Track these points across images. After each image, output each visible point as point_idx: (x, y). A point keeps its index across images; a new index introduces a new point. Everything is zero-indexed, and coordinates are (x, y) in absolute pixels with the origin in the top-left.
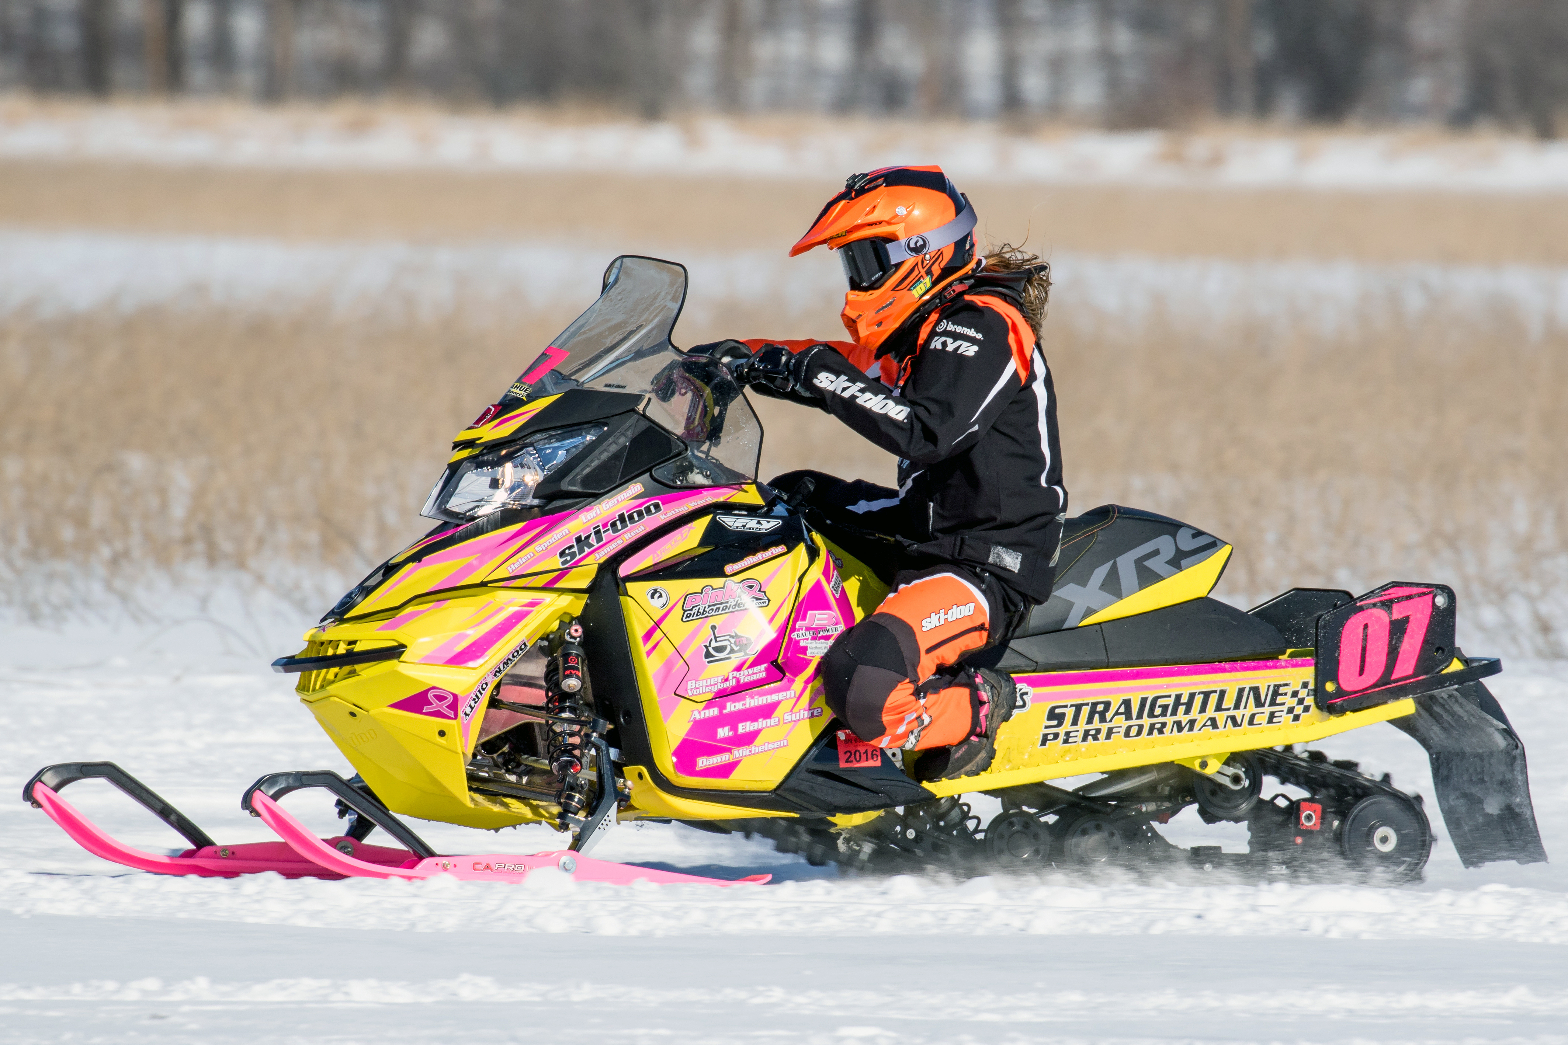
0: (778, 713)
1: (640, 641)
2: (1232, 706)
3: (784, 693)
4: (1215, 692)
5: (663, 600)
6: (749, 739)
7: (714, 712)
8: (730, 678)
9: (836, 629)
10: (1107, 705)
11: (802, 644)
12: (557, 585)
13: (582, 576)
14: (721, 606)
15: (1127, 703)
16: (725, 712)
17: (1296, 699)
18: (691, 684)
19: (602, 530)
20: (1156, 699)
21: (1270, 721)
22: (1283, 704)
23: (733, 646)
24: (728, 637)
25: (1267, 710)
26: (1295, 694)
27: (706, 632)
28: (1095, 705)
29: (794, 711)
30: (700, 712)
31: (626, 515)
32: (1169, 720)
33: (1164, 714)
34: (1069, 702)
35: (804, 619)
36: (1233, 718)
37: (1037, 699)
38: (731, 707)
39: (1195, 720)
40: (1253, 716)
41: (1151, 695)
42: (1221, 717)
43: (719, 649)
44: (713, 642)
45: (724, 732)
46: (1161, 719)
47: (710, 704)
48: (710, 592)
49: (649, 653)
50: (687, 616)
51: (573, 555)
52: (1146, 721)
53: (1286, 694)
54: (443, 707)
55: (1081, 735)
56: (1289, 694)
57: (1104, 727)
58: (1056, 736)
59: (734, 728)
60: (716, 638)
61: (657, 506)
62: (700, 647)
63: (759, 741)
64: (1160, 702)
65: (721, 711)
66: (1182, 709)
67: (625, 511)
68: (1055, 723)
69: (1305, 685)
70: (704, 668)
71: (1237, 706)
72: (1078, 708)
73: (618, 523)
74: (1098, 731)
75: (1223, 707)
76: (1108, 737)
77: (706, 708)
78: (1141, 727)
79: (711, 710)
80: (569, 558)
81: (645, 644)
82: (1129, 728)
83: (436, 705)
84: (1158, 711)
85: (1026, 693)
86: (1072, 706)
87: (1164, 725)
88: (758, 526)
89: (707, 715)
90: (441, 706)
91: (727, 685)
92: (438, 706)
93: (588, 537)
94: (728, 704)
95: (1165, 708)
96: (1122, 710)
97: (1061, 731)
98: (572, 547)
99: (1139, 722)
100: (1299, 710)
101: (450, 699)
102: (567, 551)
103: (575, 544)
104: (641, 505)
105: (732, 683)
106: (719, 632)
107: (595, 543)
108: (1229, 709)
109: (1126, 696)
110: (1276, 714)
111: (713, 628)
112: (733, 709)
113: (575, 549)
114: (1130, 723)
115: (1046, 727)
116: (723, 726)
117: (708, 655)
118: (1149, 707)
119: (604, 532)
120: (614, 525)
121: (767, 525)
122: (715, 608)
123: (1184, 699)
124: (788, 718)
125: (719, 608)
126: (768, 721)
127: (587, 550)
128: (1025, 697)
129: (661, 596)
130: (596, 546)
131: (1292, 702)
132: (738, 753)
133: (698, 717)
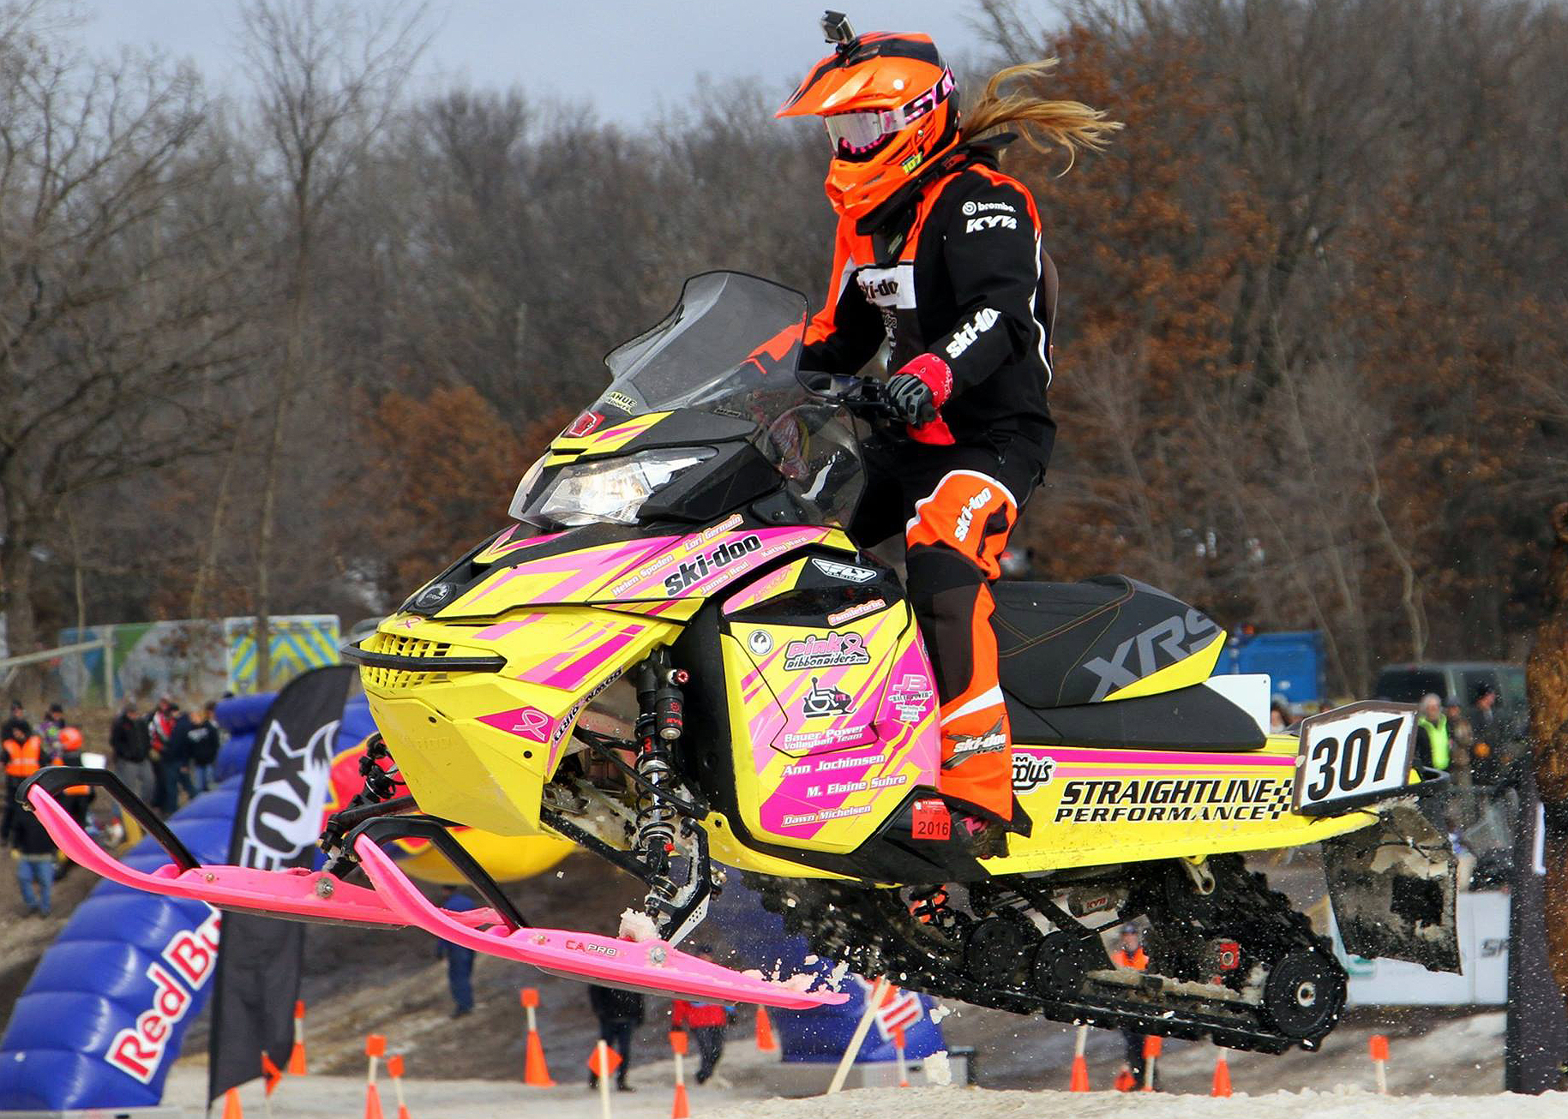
0: (867, 777)
1: (739, 685)
2: (1223, 798)
3: (874, 758)
4: (1211, 782)
5: (766, 645)
6: (836, 801)
7: (807, 769)
8: (828, 735)
9: (927, 696)
10: (1118, 785)
11: (898, 708)
12: (659, 615)
13: (687, 607)
14: (824, 659)
15: (1135, 785)
16: (817, 770)
17: (1278, 797)
18: (788, 738)
19: (706, 562)
20: (1160, 784)
21: (1253, 817)
22: (1266, 800)
23: (833, 702)
24: (828, 692)
25: (1252, 805)
26: (1278, 791)
27: (807, 684)
28: (1107, 784)
29: (882, 776)
30: (793, 768)
31: (727, 547)
32: (1168, 806)
33: (1164, 800)
34: (1085, 780)
35: (900, 682)
36: (1222, 810)
37: (1059, 773)
38: (824, 766)
39: (1190, 809)
40: (1239, 810)
41: (1156, 780)
42: (1213, 807)
43: (820, 704)
44: (813, 696)
45: (813, 792)
46: (1161, 805)
47: (803, 760)
48: (814, 642)
49: (747, 699)
50: (789, 665)
51: (679, 585)
52: (1149, 806)
53: (1269, 791)
54: (535, 729)
55: (1090, 813)
56: (1273, 791)
57: (1112, 808)
58: (1070, 812)
59: (824, 789)
60: (816, 691)
61: (755, 541)
62: (800, 698)
63: (845, 804)
64: (1164, 787)
65: (813, 770)
66: (1181, 796)
67: (725, 543)
68: (1071, 799)
69: (1287, 784)
70: (802, 722)
71: (1227, 800)
72: (1093, 785)
73: (721, 554)
74: (1107, 811)
75: (1216, 798)
76: (1114, 818)
77: (799, 764)
78: (1143, 811)
79: (804, 767)
80: (675, 588)
81: (744, 688)
82: (1133, 811)
83: (528, 725)
84: (1160, 796)
85: (1050, 767)
86: (1087, 783)
87: (1163, 810)
88: (853, 574)
89: (799, 772)
90: (533, 727)
91: (823, 742)
92: (530, 726)
93: (693, 567)
94: (821, 763)
95: (1166, 793)
96: (1130, 792)
97: (1075, 807)
98: (677, 576)
99: (1142, 806)
100: (1278, 808)
101: (545, 721)
102: (673, 580)
103: (680, 572)
104: (740, 538)
105: (829, 741)
106: (820, 686)
107: (700, 575)
108: (1219, 801)
109: (1135, 779)
110: (1259, 810)
111: (815, 680)
112: (825, 768)
113: (681, 579)
114: (1135, 806)
115: (1063, 803)
116: (813, 786)
117: (807, 709)
118: (1153, 791)
119: (709, 564)
120: (716, 556)
121: (863, 575)
122: (817, 659)
123: (1184, 787)
124: (875, 783)
125: (821, 660)
126: (857, 784)
127: (693, 582)
128: (1049, 770)
129: (764, 640)
130: (702, 578)
131: (1273, 799)
132: (824, 814)
133: (790, 773)
